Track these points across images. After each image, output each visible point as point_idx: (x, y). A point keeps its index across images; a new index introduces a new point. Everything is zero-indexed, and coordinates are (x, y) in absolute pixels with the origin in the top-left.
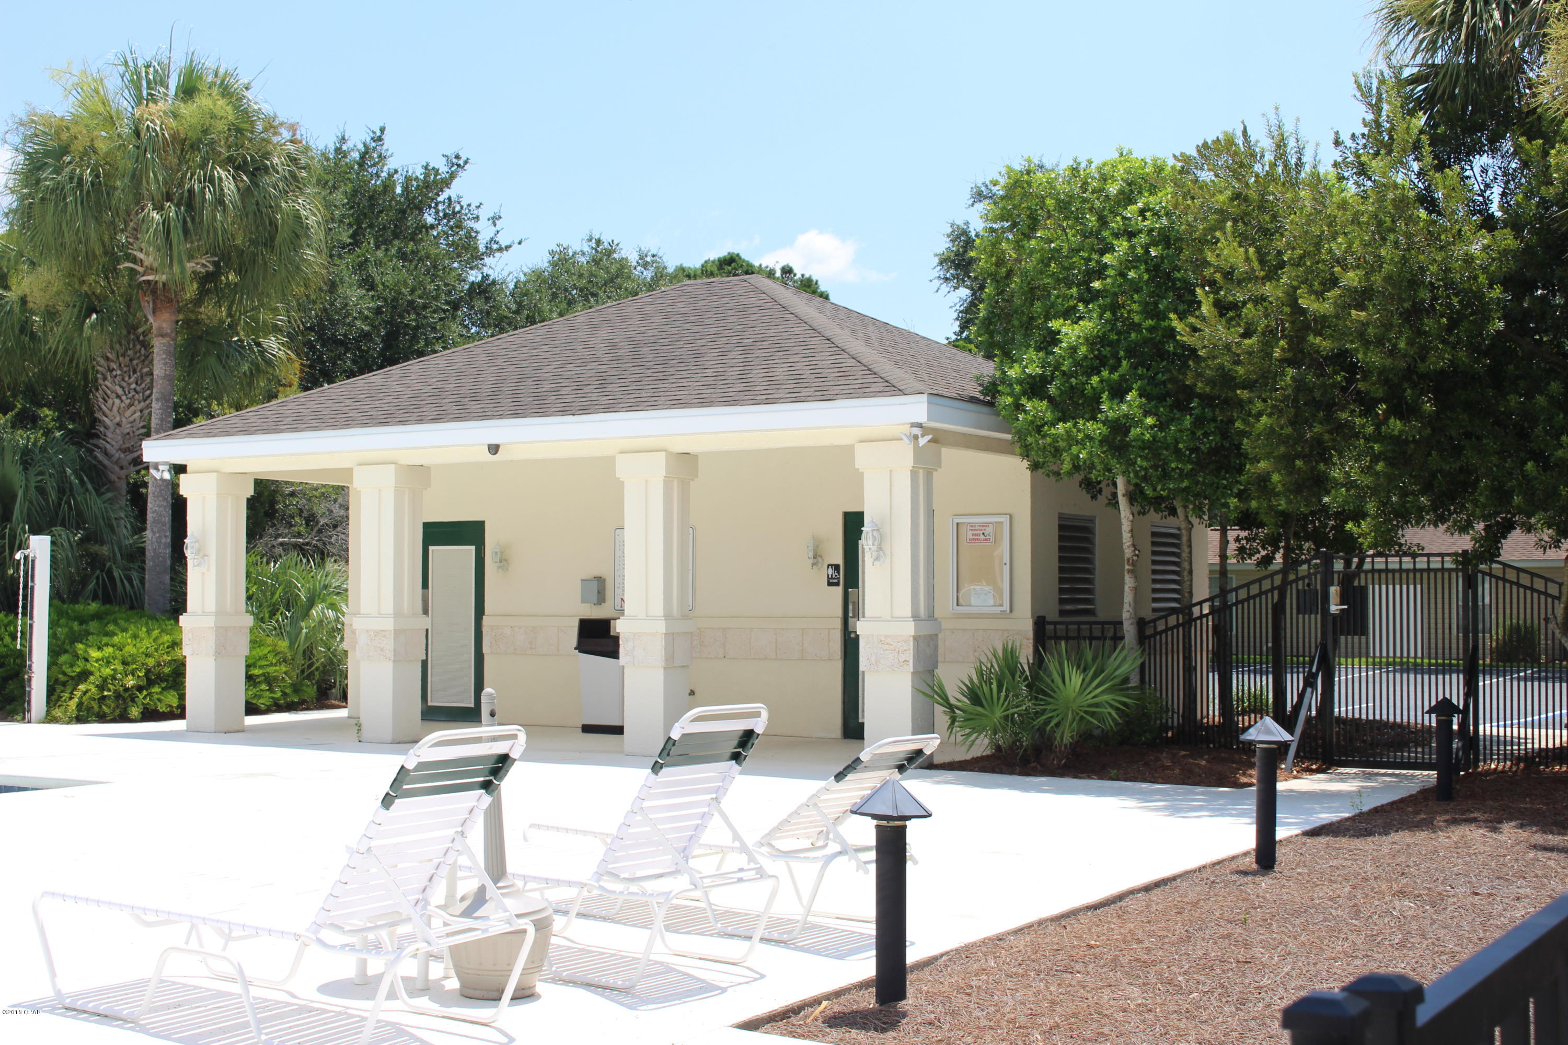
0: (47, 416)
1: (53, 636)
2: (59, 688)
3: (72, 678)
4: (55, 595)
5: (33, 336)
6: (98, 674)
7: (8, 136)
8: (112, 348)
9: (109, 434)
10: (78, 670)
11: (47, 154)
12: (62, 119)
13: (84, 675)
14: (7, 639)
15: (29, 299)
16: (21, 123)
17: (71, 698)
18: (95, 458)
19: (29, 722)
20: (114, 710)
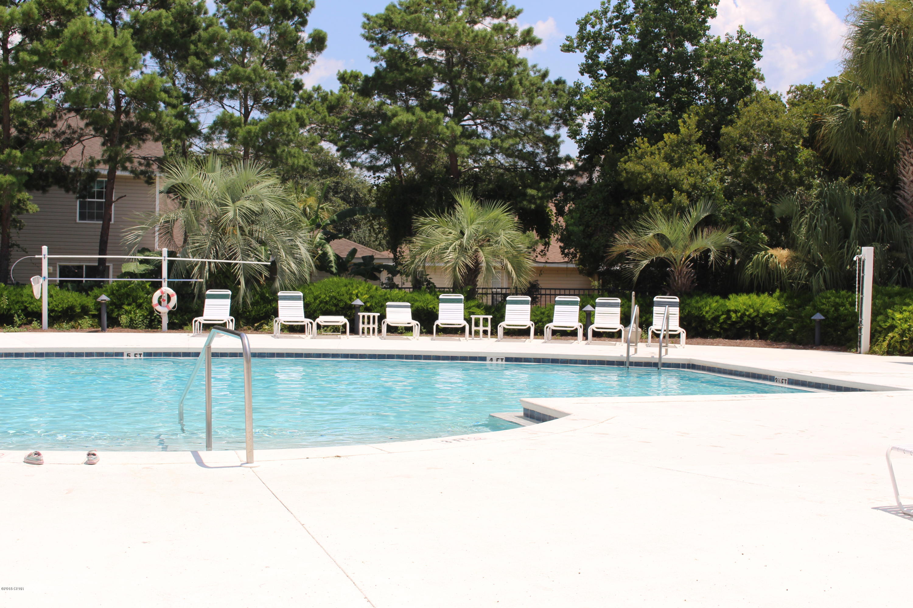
0: (868, 178)
1: (874, 304)
2: (877, 335)
3: (885, 329)
4: (875, 281)
5: (862, 131)
6: (900, 327)
7: (849, 18)
8: (909, 136)
9: (906, 187)
10: (888, 325)
11: (871, 26)
12: (880, 4)
13: (892, 328)
14: (848, 306)
15: (861, 110)
16: (856, 9)
17: (884, 341)
18: (898, 202)
19: (860, 353)
20: (909, 349)
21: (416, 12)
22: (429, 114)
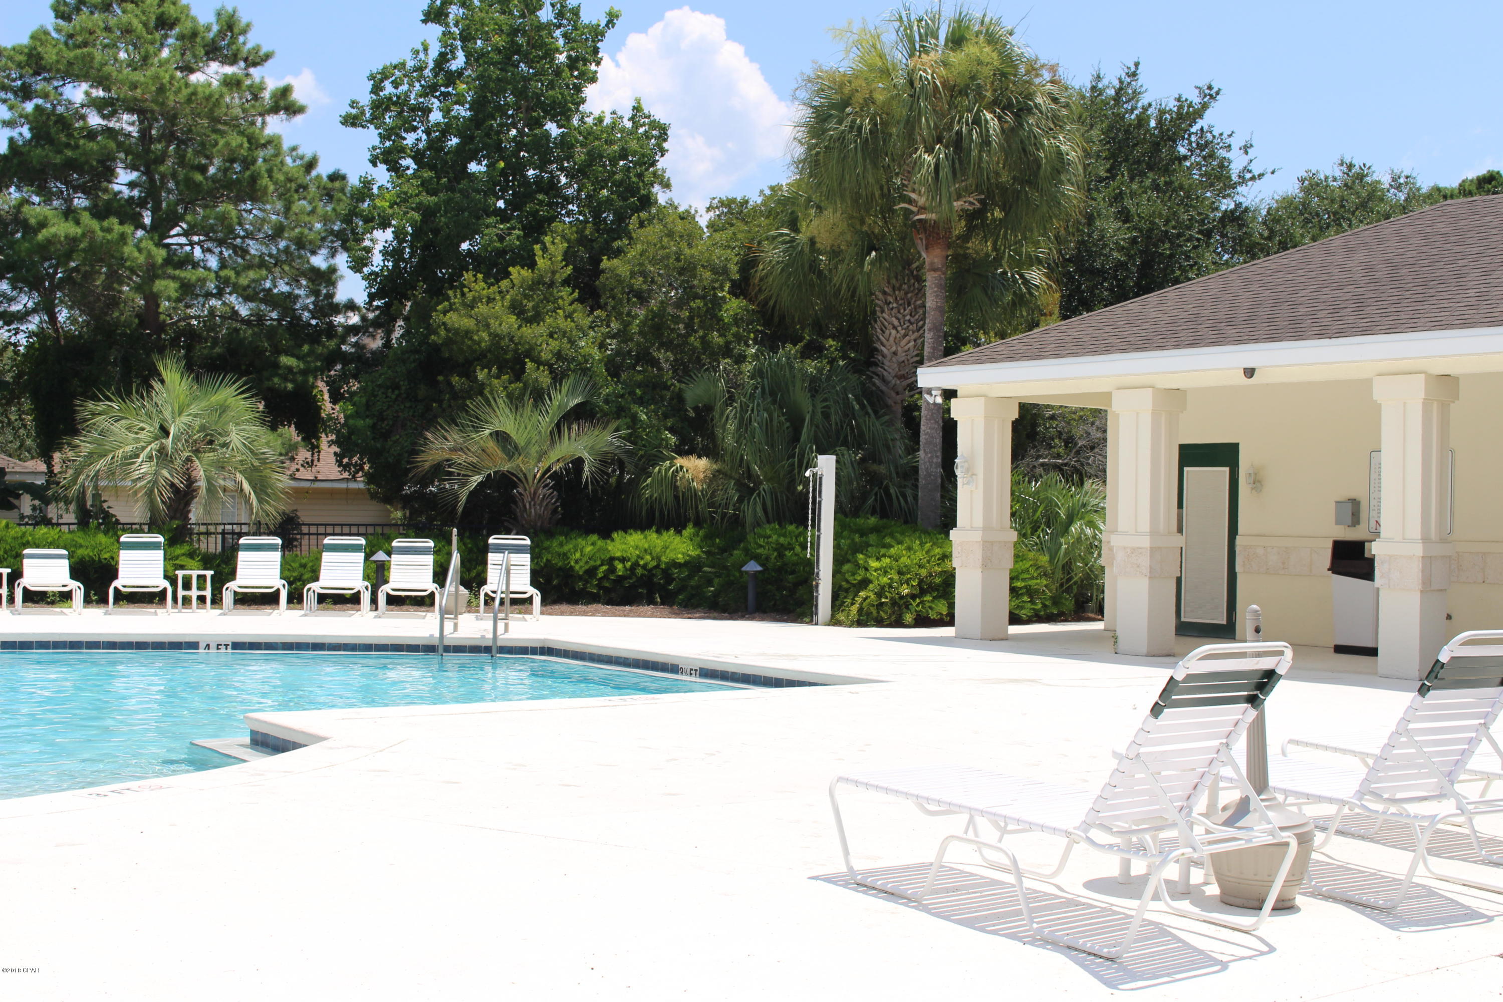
0: (831, 346)
1: (837, 547)
2: (842, 594)
3: (854, 585)
4: (840, 510)
5: (820, 274)
6: (876, 582)
7: (798, 93)
8: (889, 283)
9: (886, 362)
10: (859, 578)
11: (832, 106)
12: (844, 75)
13: (864, 583)
14: (798, 549)
15: (817, 240)
16: (809, 80)
17: (853, 604)
18: (874, 384)
19: (816, 624)
20: (890, 616)
21: (85, 44)
22: (105, 224)
